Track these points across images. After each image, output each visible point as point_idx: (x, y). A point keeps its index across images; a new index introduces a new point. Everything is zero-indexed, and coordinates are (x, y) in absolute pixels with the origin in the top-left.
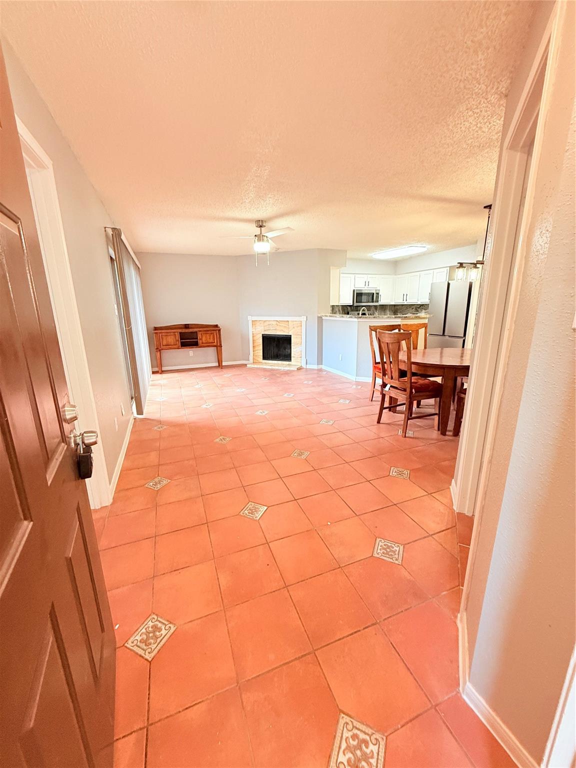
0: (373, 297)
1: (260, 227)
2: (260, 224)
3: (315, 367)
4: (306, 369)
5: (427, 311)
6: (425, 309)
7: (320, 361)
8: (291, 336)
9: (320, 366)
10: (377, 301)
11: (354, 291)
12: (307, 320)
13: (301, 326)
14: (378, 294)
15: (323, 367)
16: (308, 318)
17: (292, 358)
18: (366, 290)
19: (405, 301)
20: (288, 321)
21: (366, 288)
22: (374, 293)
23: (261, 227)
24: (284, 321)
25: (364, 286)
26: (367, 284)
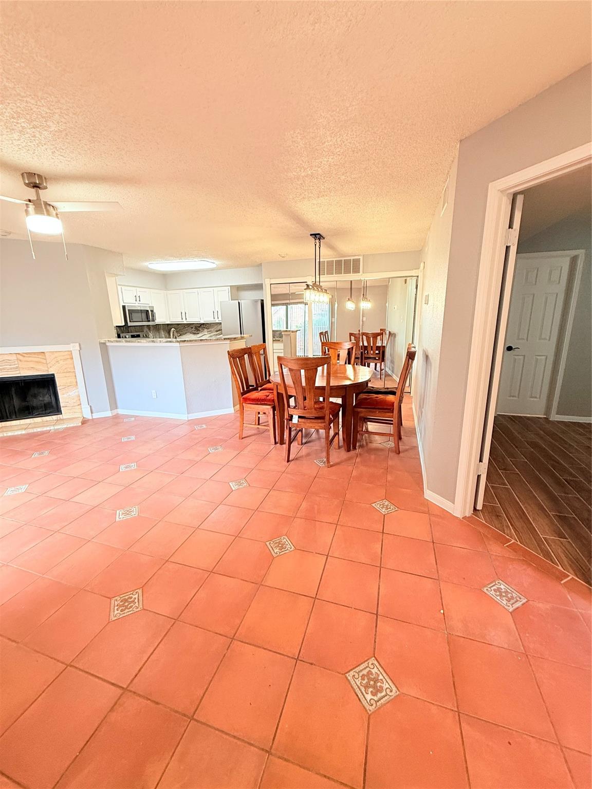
0: (147, 314)
1: (34, 187)
2: (35, 181)
3: (109, 414)
4: (93, 420)
5: (209, 330)
6: (207, 328)
7: (114, 404)
8: (53, 375)
9: (115, 412)
10: (153, 320)
11: (124, 307)
12: (80, 348)
13: (72, 358)
14: (152, 311)
15: (120, 411)
16: (82, 346)
17: (62, 409)
18: (138, 306)
19: (184, 319)
20: (43, 353)
21: (137, 305)
22: (148, 311)
23: (36, 186)
24: (34, 353)
25: (135, 302)
26: (138, 299)
